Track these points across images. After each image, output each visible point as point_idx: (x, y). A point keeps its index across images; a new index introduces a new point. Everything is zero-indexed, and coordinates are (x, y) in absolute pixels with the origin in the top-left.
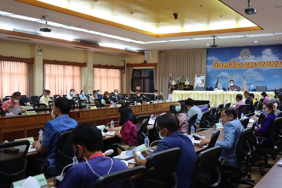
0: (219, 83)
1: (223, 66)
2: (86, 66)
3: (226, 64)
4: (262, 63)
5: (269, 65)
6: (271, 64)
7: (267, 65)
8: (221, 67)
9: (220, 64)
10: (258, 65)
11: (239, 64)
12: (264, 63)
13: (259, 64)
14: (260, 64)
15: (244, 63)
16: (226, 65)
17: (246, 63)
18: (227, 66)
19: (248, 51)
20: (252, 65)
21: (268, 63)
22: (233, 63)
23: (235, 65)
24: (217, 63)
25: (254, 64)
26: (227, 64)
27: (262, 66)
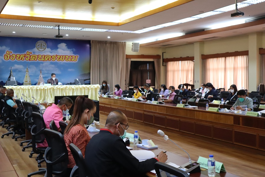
0: (12, 76)
1: (17, 58)
3: (20, 55)
4: (58, 56)
5: (65, 58)
6: (66, 58)
7: (62, 59)
8: (14, 59)
9: (13, 55)
10: (54, 58)
11: (35, 57)
12: (60, 57)
13: (55, 57)
14: (56, 57)
15: (41, 56)
16: (20, 57)
17: (42, 56)
18: (22, 58)
19: (43, 43)
20: (48, 58)
21: (64, 57)
22: (29, 55)
23: (30, 57)
24: (9, 54)
25: (50, 57)
26: (21, 56)
27: (58, 59)
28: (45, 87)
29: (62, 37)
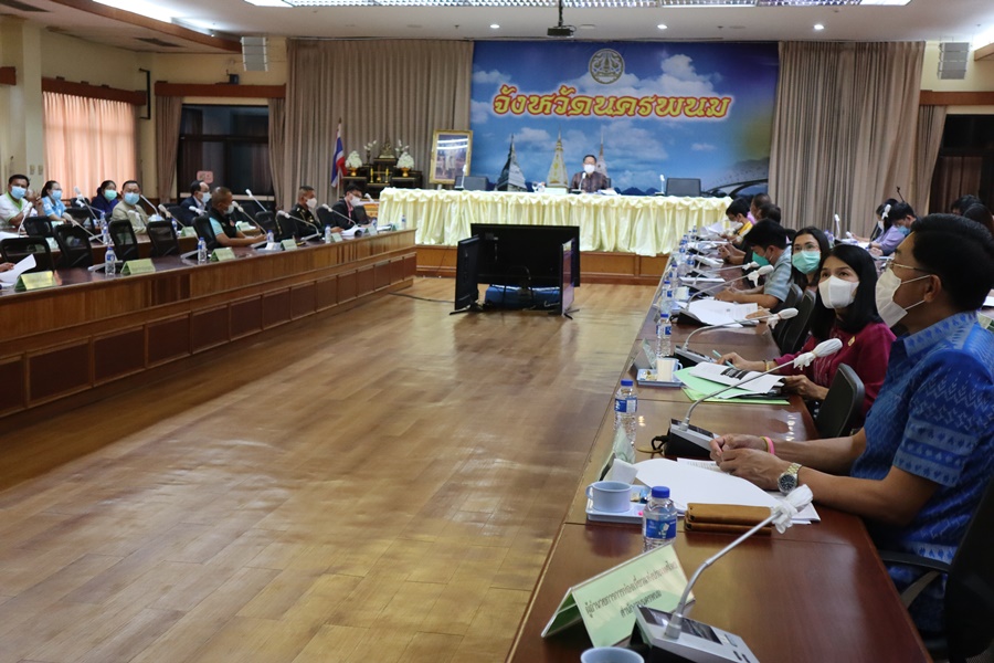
0: (515, 163)
1: (530, 106)
2: (14, 83)
3: (540, 98)
4: (660, 101)
5: (683, 107)
6: (688, 105)
7: (674, 110)
8: (521, 110)
9: (519, 99)
10: (646, 107)
11: (585, 103)
12: (668, 103)
13: (650, 103)
14: (654, 104)
15: (603, 100)
16: (538, 104)
17: (608, 100)
18: (545, 107)
19: (614, 57)
20: (628, 105)
21: (680, 101)
22: (566, 96)
23: (570, 103)
24: (507, 96)
25: (634, 102)
26: (542, 100)
27: (661, 110)
28: (544, 198)
29: (568, 32)
